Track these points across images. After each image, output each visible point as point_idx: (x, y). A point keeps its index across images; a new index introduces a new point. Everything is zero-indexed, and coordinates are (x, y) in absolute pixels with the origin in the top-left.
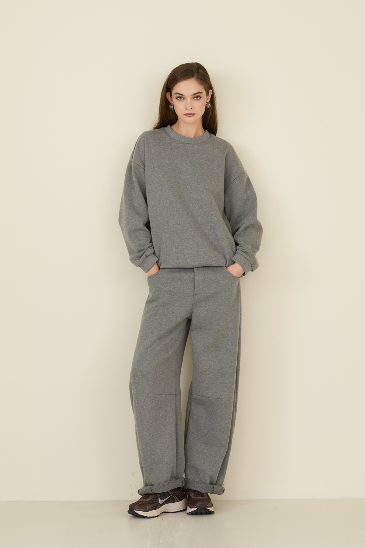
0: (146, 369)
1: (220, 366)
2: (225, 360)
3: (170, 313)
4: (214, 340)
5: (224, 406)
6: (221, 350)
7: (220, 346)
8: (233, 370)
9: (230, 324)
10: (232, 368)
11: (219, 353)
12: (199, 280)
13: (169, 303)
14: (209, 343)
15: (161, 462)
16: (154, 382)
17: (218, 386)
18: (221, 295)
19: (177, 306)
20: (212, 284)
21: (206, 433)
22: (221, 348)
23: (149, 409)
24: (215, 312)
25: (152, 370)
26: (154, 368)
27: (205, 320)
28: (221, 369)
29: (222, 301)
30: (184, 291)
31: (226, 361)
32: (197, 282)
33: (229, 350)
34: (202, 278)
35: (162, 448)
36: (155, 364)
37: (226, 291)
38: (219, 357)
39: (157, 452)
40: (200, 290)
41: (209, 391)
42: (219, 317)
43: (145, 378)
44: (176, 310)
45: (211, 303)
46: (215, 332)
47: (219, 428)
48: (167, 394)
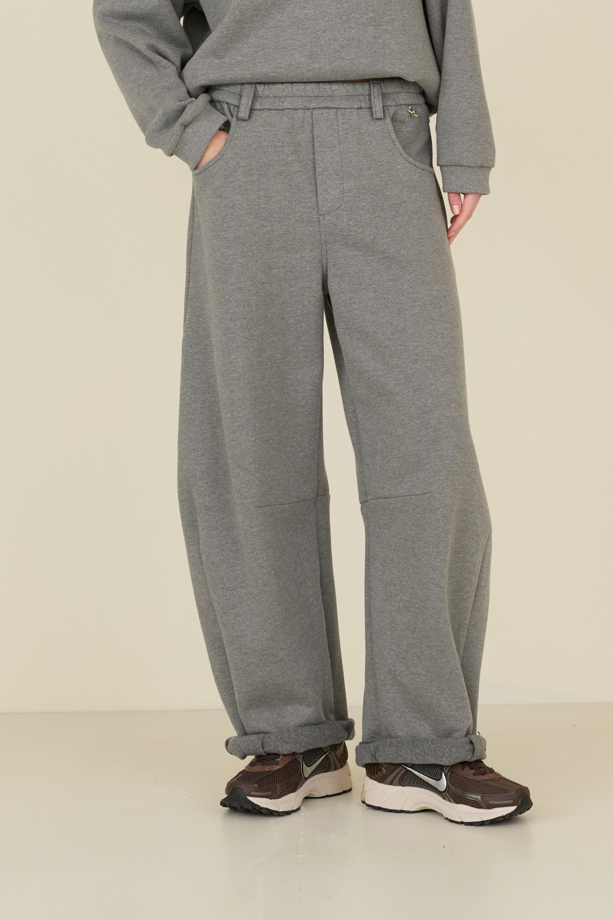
0: (237, 442)
1: (421, 404)
2: (432, 385)
3: (262, 269)
4: (393, 334)
5: (439, 512)
6: (416, 360)
7: (413, 350)
8: (456, 412)
9: (435, 288)
10: (453, 405)
11: (411, 369)
12: (326, 173)
13: (257, 243)
14: (383, 345)
15: (289, 681)
16: (264, 475)
17: (424, 459)
18: (393, 213)
19: (277, 249)
20: (363, 183)
21: (407, 599)
22: (417, 356)
23: (254, 548)
24: (384, 258)
25: (254, 441)
26: (259, 436)
27: (360, 284)
28: (425, 413)
29: (398, 229)
30: (293, 207)
31: (434, 387)
32: (320, 177)
33: (438, 356)
34: (335, 165)
35: (294, 645)
36: (258, 424)
37: (404, 202)
38: (414, 380)
39: (280, 657)
40: (331, 199)
41: (403, 478)
42: (396, 270)
43: (239, 466)
44: (275, 260)
45: (370, 235)
46: (392, 312)
47: (434, 578)
48: (295, 500)
